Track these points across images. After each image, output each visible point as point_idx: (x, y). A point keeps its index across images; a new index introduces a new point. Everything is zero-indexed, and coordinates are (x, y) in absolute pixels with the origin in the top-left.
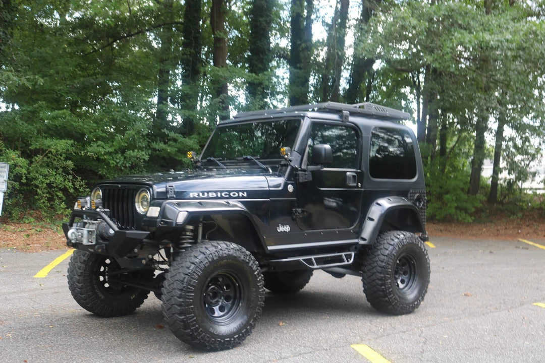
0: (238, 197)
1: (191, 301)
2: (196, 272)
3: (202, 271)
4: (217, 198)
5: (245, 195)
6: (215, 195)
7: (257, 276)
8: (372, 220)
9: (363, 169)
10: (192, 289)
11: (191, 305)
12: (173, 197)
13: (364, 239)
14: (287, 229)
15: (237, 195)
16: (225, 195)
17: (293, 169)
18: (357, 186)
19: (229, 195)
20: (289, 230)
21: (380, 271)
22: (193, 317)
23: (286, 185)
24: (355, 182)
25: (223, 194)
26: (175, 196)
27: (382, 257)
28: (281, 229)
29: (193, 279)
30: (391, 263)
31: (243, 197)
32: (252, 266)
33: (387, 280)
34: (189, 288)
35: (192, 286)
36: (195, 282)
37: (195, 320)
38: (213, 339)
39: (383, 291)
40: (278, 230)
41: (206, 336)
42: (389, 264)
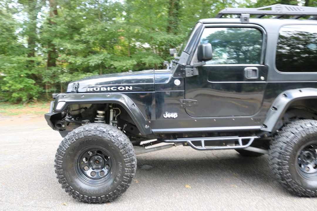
0: (125, 91)
1: (61, 166)
2: (65, 146)
3: (69, 145)
4: (107, 91)
5: (131, 88)
6: (105, 89)
7: (123, 153)
8: (276, 109)
9: (267, 64)
10: (61, 158)
11: (61, 169)
12: (74, 91)
13: (266, 127)
14: (174, 115)
15: (123, 88)
16: (114, 89)
17: (180, 67)
18: (259, 79)
19: (117, 89)
20: (177, 116)
21: (277, 157)
22: (63, 178)
23: (173, 80)
24: (256, 76)
25: (112, 88)
26: (75, 91)
27: (281, 144)
28: (167, 115)
29: (63, 150)
30: (289, 151)
31: (129, 90)
32: (117, 145)
33: (284, 165)
34: (59, 157)
35: (61, 155)
36: (63, 153)
37: (64, 180)
38: (82, 195)
39: (280, 174)
40: (164, 116)
41: (75, 192)
42: (287, 151)
